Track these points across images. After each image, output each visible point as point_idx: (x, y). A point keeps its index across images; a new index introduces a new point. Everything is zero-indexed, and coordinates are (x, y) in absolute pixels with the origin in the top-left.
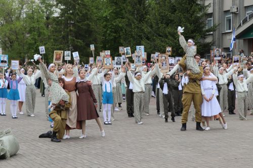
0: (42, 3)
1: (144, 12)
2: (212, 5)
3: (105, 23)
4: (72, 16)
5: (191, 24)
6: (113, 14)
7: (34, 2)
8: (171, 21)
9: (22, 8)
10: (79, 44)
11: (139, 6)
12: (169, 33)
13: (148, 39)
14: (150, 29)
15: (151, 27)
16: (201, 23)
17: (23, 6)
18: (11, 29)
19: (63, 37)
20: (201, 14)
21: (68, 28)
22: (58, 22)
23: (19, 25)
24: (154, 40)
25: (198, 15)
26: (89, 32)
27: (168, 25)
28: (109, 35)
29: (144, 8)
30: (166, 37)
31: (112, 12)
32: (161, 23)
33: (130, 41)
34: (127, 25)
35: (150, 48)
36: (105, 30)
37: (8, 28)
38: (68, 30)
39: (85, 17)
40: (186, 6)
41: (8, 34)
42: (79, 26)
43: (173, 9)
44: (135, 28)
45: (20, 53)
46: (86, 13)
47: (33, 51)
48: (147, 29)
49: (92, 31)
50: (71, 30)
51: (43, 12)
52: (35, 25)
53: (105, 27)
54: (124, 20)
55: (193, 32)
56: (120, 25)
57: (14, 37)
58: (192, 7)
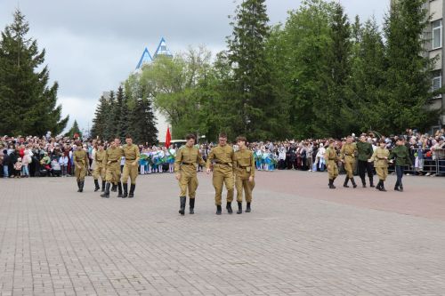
0: (216, 67)
1: (345, 71)
2: (440, 55)
3: (292, 87)
4: (249, 78)
5: (410, 84)
6: (303, 76)
7: (207, 66)
8: (383, 80)
9: (193, 73)
10: (257, 114)
11: (337, 62)
12: (380, 97)
13: (350, 105)
14: (353, 92)
15: (355, 89)
16: (426, 83)
17: (194, 70)
18: (180, 98)
19: (237, 106)
20: (425, 69)
21: (243, 93)
22: (230, 85)
23: (188, 93)
24: (359, 107)
25: (421, 71)
26: (271, 98)
27: (378, 86)
28: (300, 102)
29: (345, 66)
30: (376, 102)
31: (303, 73)
32: (369, 83)
33: (325, 110)
34: (321, 88)
35: (353, 118)
36: (293, 96)
37: (176, 97)
38: (244, 96)
39: (266, 78)
40: (404, 60)
41: (175, 105)
42: (257, 91)
43: (386, 65)
44: (332, 92)
45: (190, 128)
46: (267, 73)
47: (204, 125)
48: (348, 92)
49: (274, 97)
50: (247, 97)
51: (218, 77)
52: (207, 93)
53: (294, 92)
54: (318, 82)
55: (414, 95)
56: (313, 89)
57: (182, 109)
58: (411, 59)
